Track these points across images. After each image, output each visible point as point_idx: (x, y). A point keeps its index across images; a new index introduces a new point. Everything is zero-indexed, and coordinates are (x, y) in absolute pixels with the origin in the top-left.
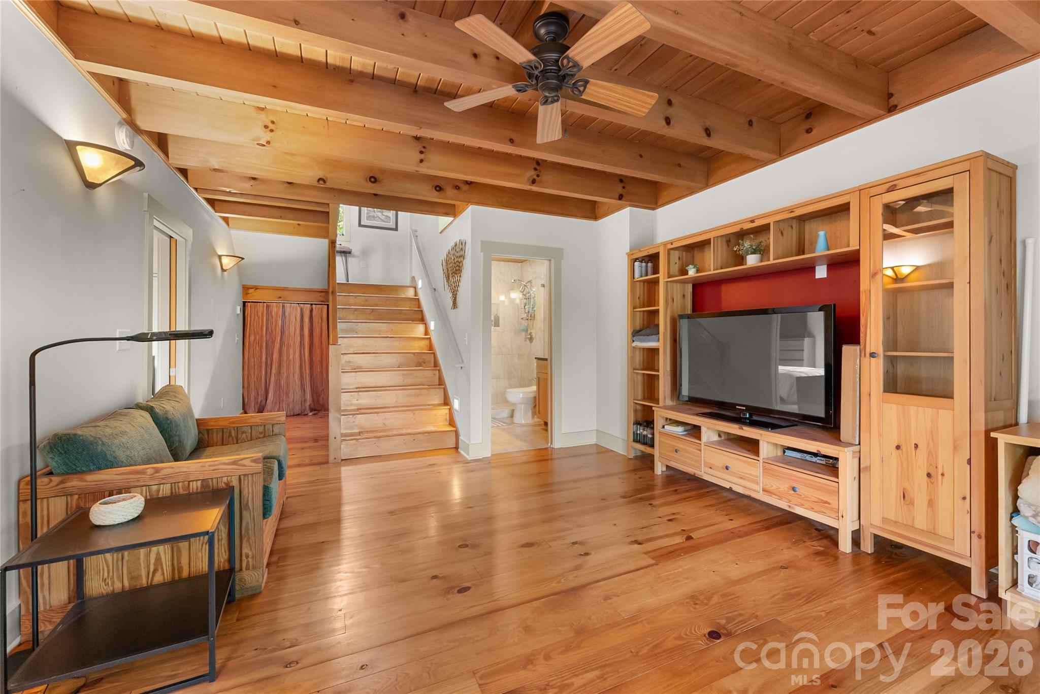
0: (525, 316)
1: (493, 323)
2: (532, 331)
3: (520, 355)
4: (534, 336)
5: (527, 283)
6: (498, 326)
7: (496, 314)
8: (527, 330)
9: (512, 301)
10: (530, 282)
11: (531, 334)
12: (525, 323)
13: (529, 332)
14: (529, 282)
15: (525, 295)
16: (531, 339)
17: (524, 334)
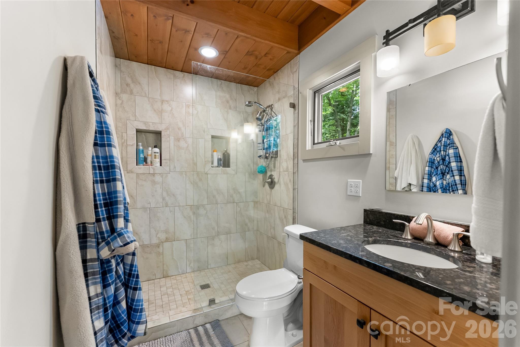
0: (262, 153)
1: (222, 162)
2: (273, 173)
3: (256, 203)
4: (276, 180)
5: (266, 108)
6: (228, 166)
7: (226, 151)
8: (266, 172)
9: (246, 136)
10: (271, 107)
11: (271, 177)
12: (263, 163)
13: (269, 174)
14: (269, 106)
15: (263, 125)
16: (272, 184)
17: (261, 176)
